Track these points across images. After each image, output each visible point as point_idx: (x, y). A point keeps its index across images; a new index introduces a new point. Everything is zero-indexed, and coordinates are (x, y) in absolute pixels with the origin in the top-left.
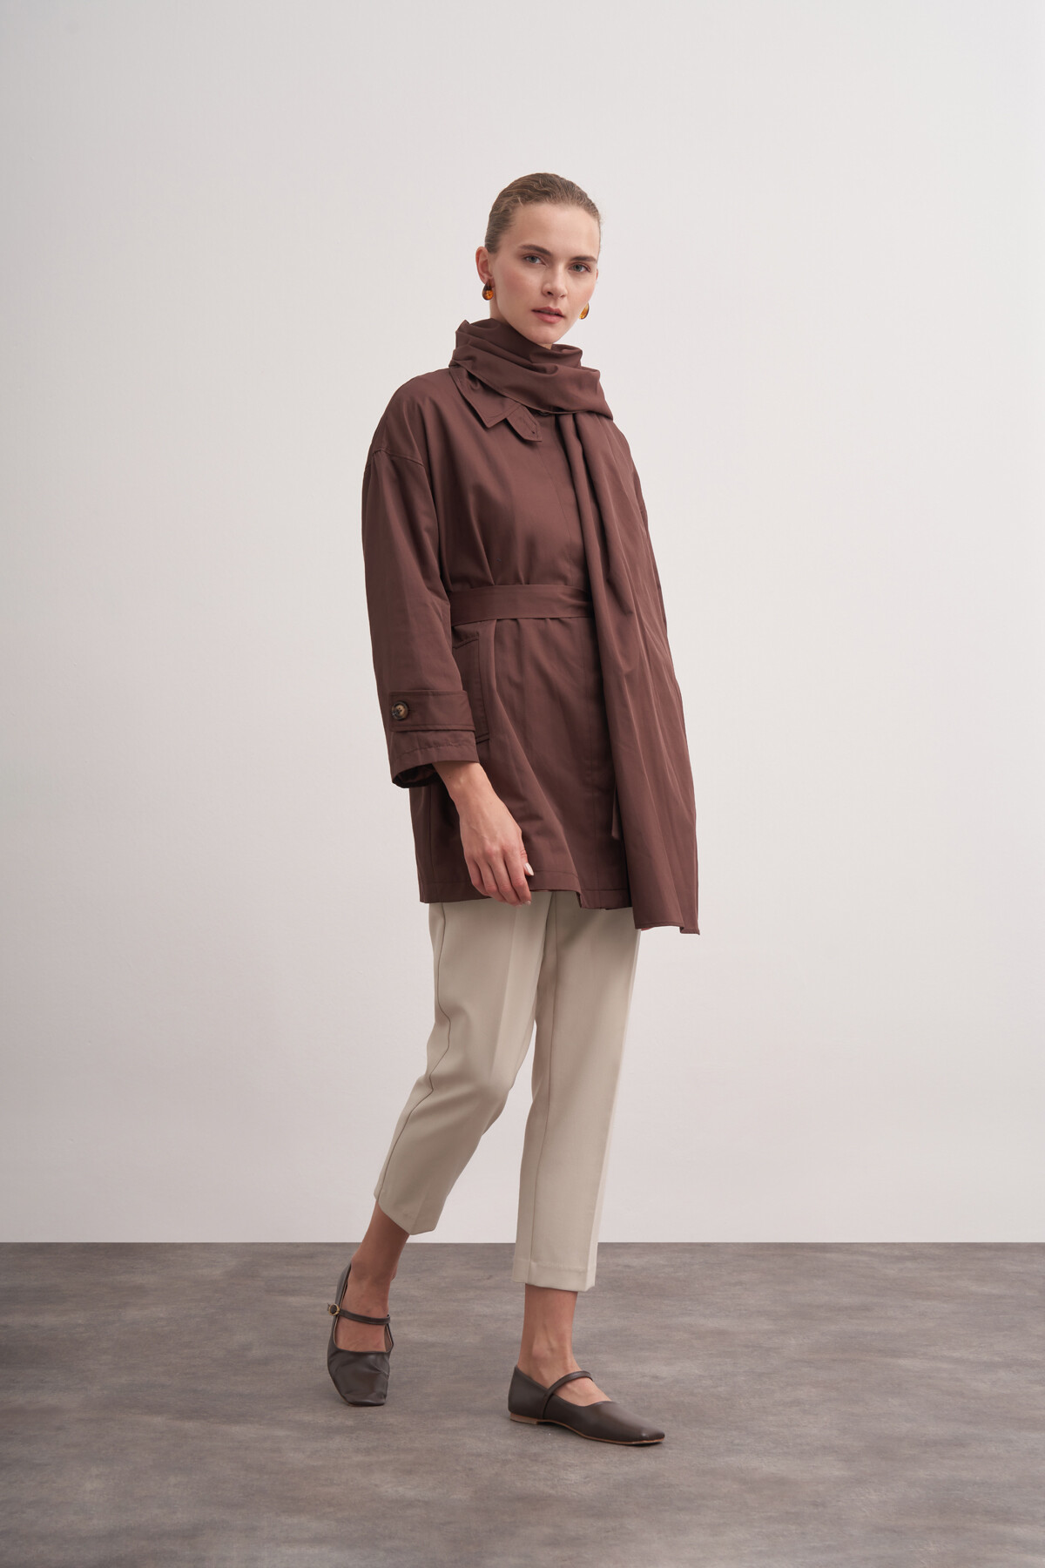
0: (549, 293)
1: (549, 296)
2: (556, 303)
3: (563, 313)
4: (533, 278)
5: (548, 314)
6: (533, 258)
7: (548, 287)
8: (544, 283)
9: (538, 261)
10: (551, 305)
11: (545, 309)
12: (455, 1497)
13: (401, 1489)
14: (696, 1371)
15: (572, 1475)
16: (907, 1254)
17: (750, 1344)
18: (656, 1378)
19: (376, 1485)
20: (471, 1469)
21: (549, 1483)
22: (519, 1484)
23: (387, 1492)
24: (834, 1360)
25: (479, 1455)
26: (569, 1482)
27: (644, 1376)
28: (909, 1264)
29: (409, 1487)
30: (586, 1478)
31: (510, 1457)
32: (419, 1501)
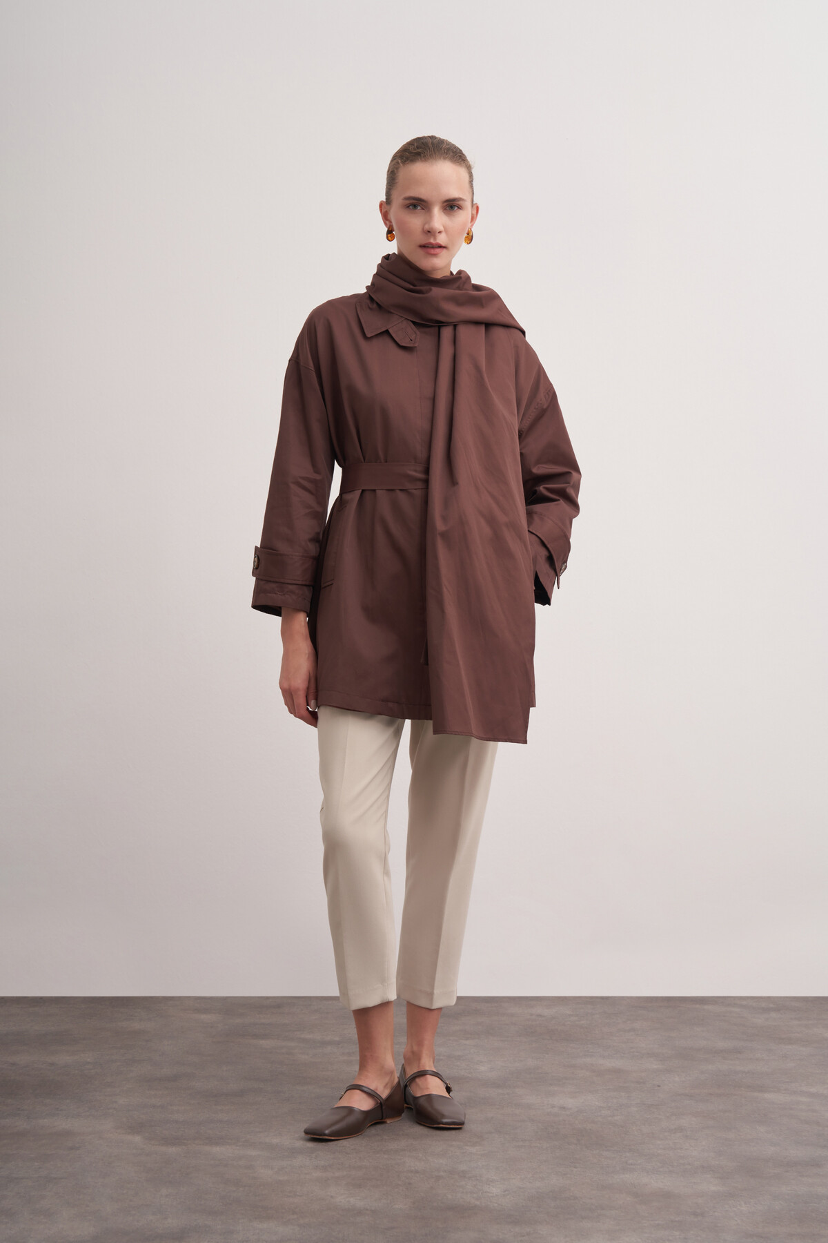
0: (429, 232)
1: (429, 234)
2: (435, 239)
3: (443, 244)
4: (415, 221)
5: (430, 247)
6: (415, 206)
7: (427, 227)
8: (424, 225)
9: (419, 208)
10: (432, 241)
11: (427, 244)
12: (397, 1206)
13: (352, 1200)
14: (597, 1103)
15: (494, 1189)
16: (771, 1006)
17: (641, 1081)
18: (563, 1108)
19: (332, 1197)
20: (410, 1184)
21: (475, 1195)
22: (450, 1197)
23: (341, 1202)
24: (711, 1094)
25: (417, 1172)
26: (490, 1195)
27: (553, 1107)
28: (773, 1015)
29: (359, 1198)
30: (505, 1191)
31: (442, 1174)
32: (367, 1210)
